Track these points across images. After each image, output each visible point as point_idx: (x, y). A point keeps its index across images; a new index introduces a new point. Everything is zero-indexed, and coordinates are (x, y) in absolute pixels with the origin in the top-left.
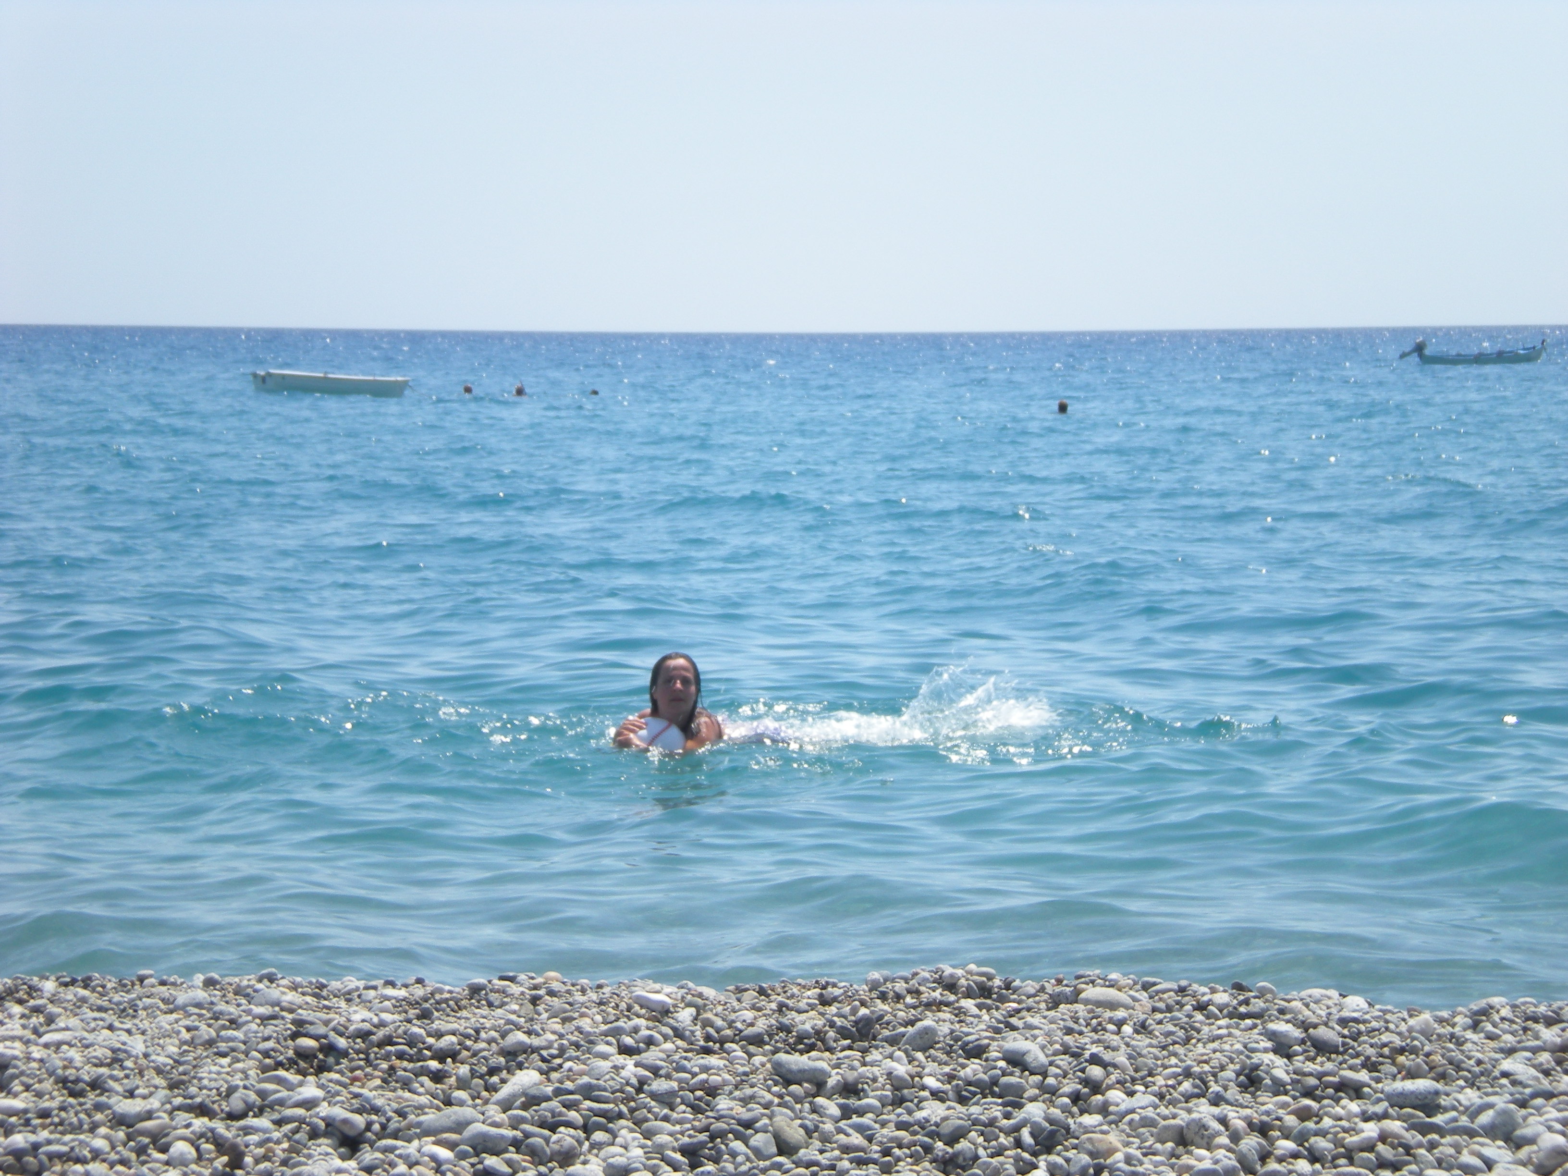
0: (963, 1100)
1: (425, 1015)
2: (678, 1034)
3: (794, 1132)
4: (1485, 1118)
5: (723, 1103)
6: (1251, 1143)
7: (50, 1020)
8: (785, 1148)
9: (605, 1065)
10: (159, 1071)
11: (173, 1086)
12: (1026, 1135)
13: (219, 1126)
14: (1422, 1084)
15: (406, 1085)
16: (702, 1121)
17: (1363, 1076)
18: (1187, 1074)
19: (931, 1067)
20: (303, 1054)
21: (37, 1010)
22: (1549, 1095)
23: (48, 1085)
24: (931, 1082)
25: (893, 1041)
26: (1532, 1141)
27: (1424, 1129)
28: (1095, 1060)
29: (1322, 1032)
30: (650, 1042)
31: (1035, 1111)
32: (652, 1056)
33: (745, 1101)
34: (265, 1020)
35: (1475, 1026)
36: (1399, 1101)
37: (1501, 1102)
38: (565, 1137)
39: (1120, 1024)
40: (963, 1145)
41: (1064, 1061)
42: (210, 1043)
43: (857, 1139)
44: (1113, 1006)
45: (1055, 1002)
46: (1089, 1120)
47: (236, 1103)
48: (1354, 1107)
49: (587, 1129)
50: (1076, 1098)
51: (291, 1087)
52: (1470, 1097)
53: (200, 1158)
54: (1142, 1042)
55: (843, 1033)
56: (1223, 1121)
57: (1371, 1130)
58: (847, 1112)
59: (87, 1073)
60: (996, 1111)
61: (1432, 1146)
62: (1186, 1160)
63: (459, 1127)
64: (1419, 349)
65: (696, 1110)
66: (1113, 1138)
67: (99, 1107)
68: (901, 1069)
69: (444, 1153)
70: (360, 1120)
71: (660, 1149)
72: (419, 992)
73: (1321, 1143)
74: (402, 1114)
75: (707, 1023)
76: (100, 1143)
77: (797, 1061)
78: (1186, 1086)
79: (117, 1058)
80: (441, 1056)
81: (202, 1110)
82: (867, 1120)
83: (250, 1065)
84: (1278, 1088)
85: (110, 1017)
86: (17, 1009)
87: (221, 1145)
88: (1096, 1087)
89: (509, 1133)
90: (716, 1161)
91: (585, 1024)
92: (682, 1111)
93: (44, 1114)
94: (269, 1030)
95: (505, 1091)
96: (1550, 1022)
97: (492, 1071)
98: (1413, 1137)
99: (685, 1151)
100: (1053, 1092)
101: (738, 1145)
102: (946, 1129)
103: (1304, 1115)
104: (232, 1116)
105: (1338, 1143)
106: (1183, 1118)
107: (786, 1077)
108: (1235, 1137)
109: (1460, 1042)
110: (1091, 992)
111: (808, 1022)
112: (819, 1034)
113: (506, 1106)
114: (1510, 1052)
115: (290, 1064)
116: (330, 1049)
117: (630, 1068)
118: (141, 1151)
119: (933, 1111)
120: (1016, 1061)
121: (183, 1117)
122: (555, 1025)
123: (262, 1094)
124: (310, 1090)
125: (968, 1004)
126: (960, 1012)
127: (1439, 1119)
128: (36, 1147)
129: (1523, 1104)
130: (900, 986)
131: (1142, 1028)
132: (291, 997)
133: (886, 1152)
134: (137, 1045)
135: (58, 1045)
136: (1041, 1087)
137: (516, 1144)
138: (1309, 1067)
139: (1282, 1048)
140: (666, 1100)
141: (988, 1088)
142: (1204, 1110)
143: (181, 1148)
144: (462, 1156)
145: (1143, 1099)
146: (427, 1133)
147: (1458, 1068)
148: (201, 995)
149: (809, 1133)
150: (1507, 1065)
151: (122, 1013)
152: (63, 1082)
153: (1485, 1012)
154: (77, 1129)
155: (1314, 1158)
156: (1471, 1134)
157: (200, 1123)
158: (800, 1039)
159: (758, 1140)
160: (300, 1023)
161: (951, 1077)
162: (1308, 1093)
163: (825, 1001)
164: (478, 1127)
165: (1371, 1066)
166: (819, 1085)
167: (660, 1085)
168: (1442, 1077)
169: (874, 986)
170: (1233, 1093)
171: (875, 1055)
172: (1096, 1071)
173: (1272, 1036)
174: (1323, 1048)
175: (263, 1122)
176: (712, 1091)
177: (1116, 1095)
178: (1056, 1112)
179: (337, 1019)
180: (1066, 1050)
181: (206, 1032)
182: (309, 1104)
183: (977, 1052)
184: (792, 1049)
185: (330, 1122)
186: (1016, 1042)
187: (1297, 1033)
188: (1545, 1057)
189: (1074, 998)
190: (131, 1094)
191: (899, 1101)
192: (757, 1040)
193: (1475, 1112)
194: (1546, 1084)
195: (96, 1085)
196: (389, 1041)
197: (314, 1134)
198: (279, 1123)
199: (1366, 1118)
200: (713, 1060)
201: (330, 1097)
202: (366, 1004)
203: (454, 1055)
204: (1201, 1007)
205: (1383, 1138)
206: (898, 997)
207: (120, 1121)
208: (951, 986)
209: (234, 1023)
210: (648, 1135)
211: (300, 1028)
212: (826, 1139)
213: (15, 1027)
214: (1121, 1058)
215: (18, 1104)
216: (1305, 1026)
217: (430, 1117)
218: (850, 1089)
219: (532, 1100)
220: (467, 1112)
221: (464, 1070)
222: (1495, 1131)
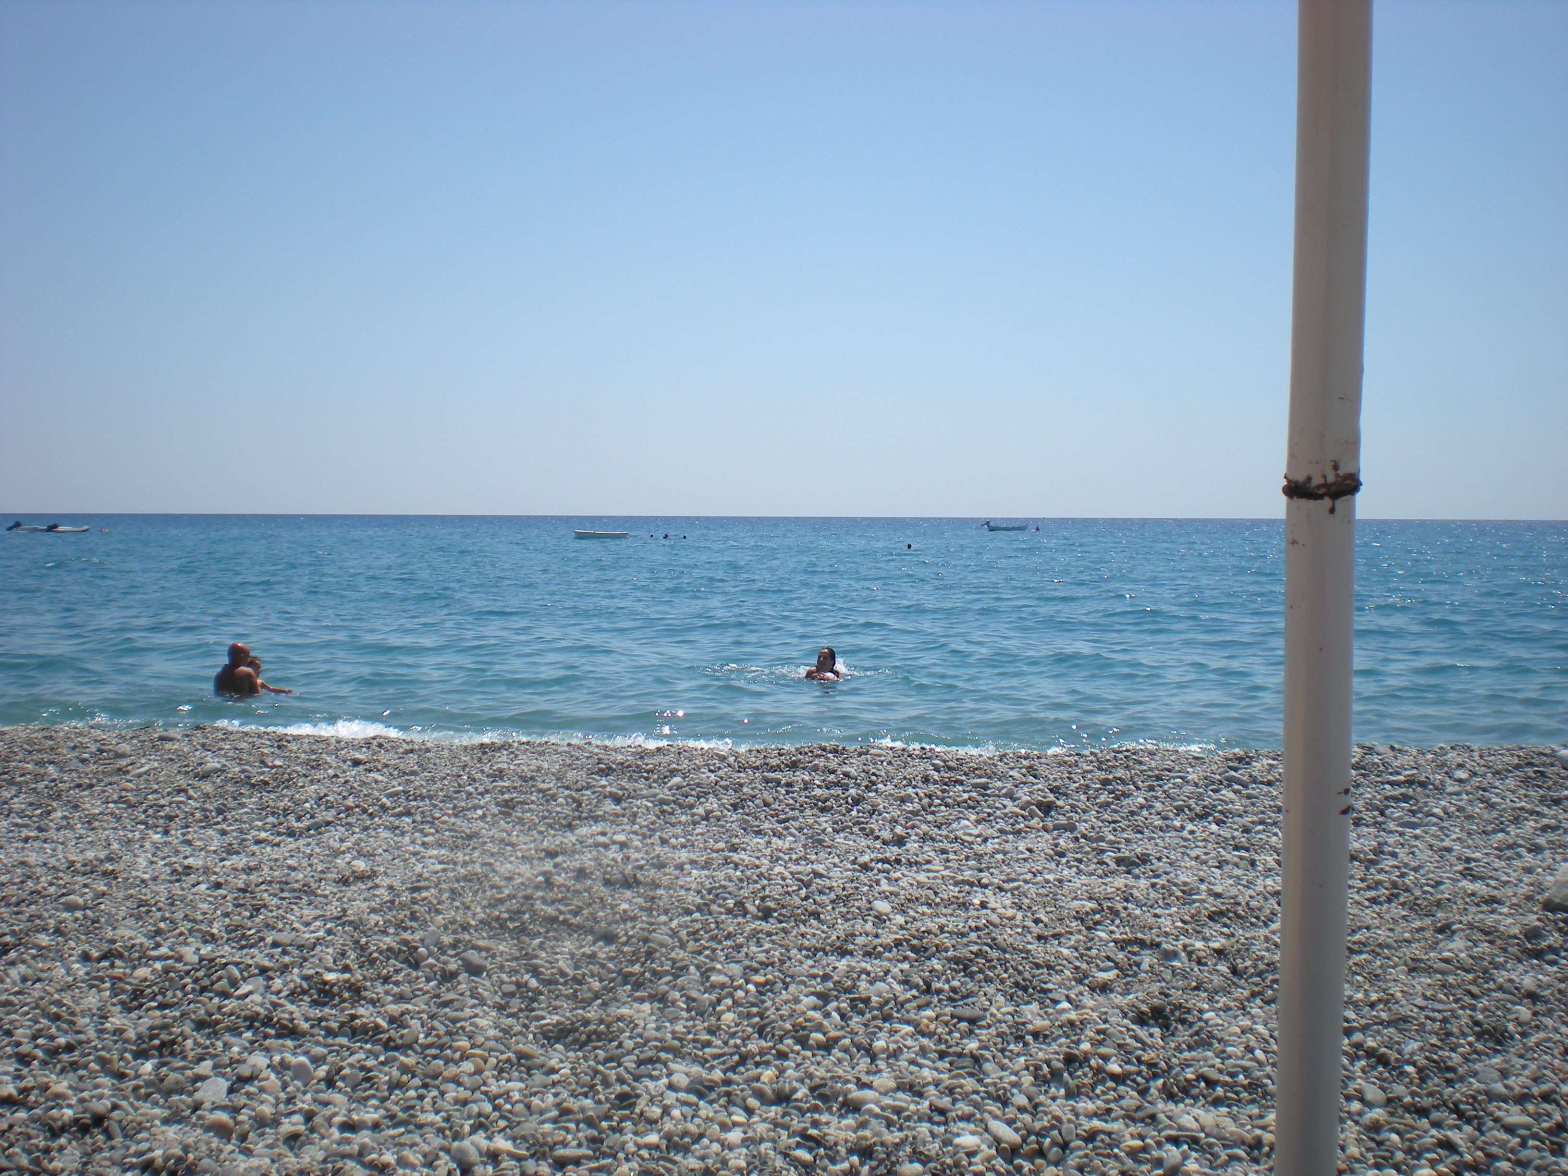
0: (828, 788)
1: (642, 758)
2: (729, 765)
3: (770, 799)
4: (1004, 791)
5: (745, 790)
6: (926, 801)
7: (516, 756)
8: (766, 804)
9: (704, 776)
10: (553, 774)
11: (558, 779)
12: (849, 800)
13: (573, 793)
14: (983, 780)
15: (636, 781)
16: (738, 795)
17: (964, 778)
18: (905, 778)
19: (817, 777)
20: (601, 770)
21: (512, 753)
22: (1025, 783)
23: (516, 778)
24: (817, 782)
25: (804, 768)
26: (1019, 799)
27: (983, 795)
28: (874, 774)
29: (950, 763)
30: (719, 768)
31: (853, 792)
32: (720, 773)
33: (753, 789)
34: (588, 758)
35: (1001, 760)
36: (975, 786)
37: (1009, 786)
38: (691, 800)
39: (882, 762)
40: (828, 803)
41: (863, 775)
42: (570, 765)
43: (791, 802)
44: (880, 756)
45: (860, 755)
46: (871, 794)
47: (579, 785)
48: (960, 788)
49: (698, 797)
50: (867, 787)
51: (597, 781)
52: (999, 784)
53: (567, 804)
54: (890, 768)
55: (787, 766)
56: (917, 794)
57: (966, 796)
58: (788, 793)
59: (529, 774)
60: (840, 792)
61: (986, 801)
62: (904, 807)
63: (655, 795)
64: (988, 523)
65: (736, 791)
66: (879, 800)
67: (533, 786)
68: (807, 778)
69: (649, 804)
70: (620, 793)
71: (723, 805)
72: (640, 750)
73: (949, 801)
74: (635, 791)
75: (739, 762)
76: (533, 798)
77: (771, 775)
78: (904, 782)
79: (539, 769)
80: (648, 772)
81: (567, 788)
82: (795, 795)
83: (583, 773)
84: (935, 782)
85: (536, 756)
86: (505, 752)
87: (575, 800)
88: (874, 783)
89: (671, 798)
90: (743, 808)
91: (697, 762)
92: (731, 792)
93: (515, 788)
94: (590, 761)
95: (670, 784)
96: (1025, 759)
97: (665, 777)
98: (980, 798)
99: (731, 805)
100: (859, 785)
101: (750, 803)
102: (822, 798)
103: (943, 791)
104: (578, 790)
105: (955, 800)
106: (903, 793)
107: (767, 781)
108: (920, 799)
109: (996, 766)
110: (872, 751)
111: (774, 762)
112: (778, 766)
113: (670, 789)
114: (1012, 769)
115: (596, 773)
116: (610, 768)
117: (713, 777)
118: (548, 801)
119: (818, 792)
120: (846, 775)
121: (561, 790)
122: (687, 762)
123: (588, 783)
124: (604, 782)
125: (830, 755)
126: (827, 758)
127: (988, 792)
128: (512, 799)
129: (1016, 786)
130: (807, 750)
131: (890, 763)
132: (596, 750)
133: (802, 806)
134: (546, 765)
135: (519, 765)
136: (855, 784)
137: (674, 802)
138: (946, 775)
139: (937, 769)
140: (726, 788)
141: (837, 784)
142: (910, 790)
143: (561, 800)
144: (655, 805)
145: (890, 787)
146: (643, 797)
147: (995, 774)
148: (566, 749)
149: (775, 800)
150: (1011, 773)
151: (540, 754)
152: (521, 777)
153: (1004, 755)
154: (526, 793)
155: (947, 805)
156: (999, 796)
157: (567, 792)
158: (772, 767)
159: (757, 802)
160: (599, 759)
161: (824, 781)
162: (945, 784)
163: (780, 755)
164: (661, 796)
165: (966, 774)
166: (778, 783)
167: (723, 783)
168: (990, 778)
169: (797, 750)
170: (920, 784)
171: (798, 773)
172: (874, 778)
173: (933, 765)
174: (950, 769)
175: (588, 792)
176: (741, 785)
177: (880, 786)
178: (860, 792)
179: (612, 758)
180: (864, 771)
181: (568, 761)
182: (604, 787)
183: (833, 772)
184: (769, 771)
185: (610, 793)
186: (846, 769)
187: (942, 764)
188: (1024, 770)
189: (867, 753)
190: (544, 782)
191: (806, 789)
192: (757, 768)
193: (1000, 789)
194: (1024, 779)
195: (532, 778)
196: (630, 766)
197: (605, 797)
198: (594, 793)
199: (964, 792)
200: (742, 775)
201: (611, 784)
202: (622, 753)
203: (652, 772)
204: (910, 756)
205: (970, 799)
206: (806, 753)
207: (540, 791)
208: (824, 749)
209: (578, 759)
210: (719, 800)
211: (600, 761)
212: (780, 801)
213: (504, 758)
214: (883, 774)
215: (506, 784)
216: (944, 761)
217: (644, 792)
218: (789, 785)
219: (679, 787)
220: (657, 791)
221: (656, 776)
222: (1006, 796)
